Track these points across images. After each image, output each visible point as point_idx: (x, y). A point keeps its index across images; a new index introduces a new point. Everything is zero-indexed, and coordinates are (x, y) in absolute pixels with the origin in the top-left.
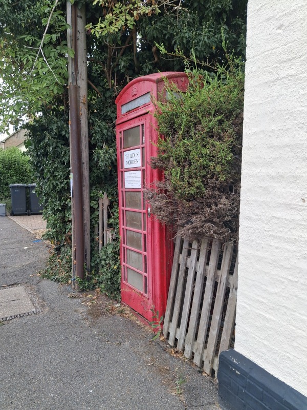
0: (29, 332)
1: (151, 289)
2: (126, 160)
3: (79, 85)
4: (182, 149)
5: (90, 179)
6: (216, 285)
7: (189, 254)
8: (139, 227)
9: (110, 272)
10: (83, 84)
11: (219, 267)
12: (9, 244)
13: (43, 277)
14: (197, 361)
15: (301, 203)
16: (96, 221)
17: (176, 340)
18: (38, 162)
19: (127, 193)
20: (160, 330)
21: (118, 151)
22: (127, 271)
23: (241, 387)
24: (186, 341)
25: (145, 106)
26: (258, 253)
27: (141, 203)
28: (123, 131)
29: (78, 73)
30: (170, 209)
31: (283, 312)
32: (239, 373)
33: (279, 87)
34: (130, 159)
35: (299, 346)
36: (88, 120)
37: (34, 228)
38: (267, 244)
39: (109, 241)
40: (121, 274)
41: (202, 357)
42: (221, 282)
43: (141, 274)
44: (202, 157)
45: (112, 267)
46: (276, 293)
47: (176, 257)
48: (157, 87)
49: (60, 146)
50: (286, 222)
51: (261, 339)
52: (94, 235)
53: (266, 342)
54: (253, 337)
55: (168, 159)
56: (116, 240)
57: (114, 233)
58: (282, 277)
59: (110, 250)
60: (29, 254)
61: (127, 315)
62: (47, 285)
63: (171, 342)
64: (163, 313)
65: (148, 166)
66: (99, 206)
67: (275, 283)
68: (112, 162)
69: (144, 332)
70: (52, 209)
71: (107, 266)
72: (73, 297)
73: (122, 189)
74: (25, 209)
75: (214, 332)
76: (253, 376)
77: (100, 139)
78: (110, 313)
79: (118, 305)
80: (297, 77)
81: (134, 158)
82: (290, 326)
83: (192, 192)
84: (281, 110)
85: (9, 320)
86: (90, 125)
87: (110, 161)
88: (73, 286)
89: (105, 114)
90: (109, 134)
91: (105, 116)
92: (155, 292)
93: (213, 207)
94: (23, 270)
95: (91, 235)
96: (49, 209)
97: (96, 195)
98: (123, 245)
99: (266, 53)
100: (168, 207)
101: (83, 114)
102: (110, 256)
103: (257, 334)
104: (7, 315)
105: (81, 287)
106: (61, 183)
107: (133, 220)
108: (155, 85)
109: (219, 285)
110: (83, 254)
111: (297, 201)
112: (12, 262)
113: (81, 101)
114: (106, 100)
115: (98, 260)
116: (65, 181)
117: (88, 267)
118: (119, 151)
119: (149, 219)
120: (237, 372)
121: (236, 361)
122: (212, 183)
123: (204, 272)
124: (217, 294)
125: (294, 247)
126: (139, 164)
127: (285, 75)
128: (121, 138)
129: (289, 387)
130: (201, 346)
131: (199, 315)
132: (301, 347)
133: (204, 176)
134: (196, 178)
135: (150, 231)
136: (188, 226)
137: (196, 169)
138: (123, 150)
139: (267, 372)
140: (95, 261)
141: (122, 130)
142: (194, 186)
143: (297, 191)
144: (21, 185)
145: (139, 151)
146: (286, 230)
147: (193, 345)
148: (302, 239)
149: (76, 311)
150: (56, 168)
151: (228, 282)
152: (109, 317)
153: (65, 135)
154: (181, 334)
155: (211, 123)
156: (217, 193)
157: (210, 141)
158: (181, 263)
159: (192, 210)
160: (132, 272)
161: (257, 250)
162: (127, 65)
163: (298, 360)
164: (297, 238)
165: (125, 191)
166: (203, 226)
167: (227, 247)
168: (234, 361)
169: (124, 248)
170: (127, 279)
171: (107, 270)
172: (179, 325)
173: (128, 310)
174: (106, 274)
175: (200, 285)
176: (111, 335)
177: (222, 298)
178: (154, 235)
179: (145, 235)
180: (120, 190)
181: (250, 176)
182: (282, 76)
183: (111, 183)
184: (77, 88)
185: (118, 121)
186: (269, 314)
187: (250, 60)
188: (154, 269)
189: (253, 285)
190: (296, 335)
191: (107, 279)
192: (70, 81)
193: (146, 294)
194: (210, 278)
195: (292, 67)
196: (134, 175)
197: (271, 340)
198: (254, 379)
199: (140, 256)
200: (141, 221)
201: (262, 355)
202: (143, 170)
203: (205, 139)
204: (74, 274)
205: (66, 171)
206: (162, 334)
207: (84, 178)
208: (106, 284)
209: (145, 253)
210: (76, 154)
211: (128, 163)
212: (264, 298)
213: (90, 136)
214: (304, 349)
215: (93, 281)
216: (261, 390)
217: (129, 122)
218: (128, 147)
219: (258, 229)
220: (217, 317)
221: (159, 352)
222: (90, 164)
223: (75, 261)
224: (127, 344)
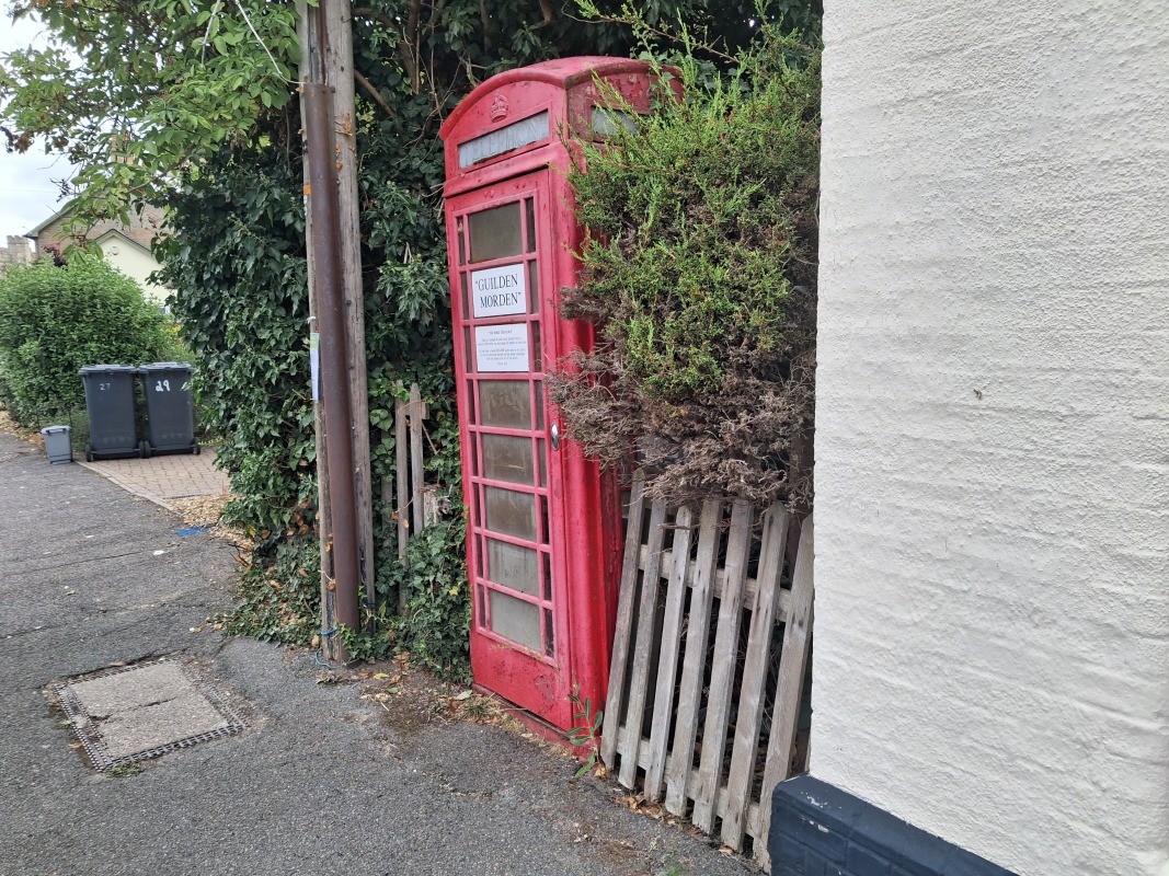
0: (224, 785)
1: (565, 642)
2: (477, 294)
3: (332, 84)
4: (653, 269)
5: (368, 347)
6: (745, 618)
7: (668, 543)
8: (525, 476)
9: (439, 607)
10: (342, 81)
11: (752, 572)
12: (103, 543)
13: (232, 632)
14: (702, 818)
15: (974, 401)
16: (386, 466)
17: (640, 773)
18: (204, 301)
19: (485, 387)
20: (595, 749)
21: (451, 269)
22: (490, 600)
23: (832, 865)
24: (668, 772)
25: (533, 147)
26: (867, 528)
27: (529, 412)
28: (468, 215)
29: (329, 50)
30: (624, 425)
31: (933, 667)
32: (826, 830)
33: (910, 120)
34: (491, 292)
35: (976, 745)
36: (360, 183)
37: (170, 494)
38: (888, 505)
39: (431, 519)
40: (472, 608)
41: (715, 807)
42: (758, 609)
43: (533, 605)
44: (712, 288)
45: (445, 591)
46: (916, 624)
47: (629, 553)
48: (568, 98)
49: (277, 255)
50: (936, 448)
51: (880, 739)
52: (382, 506)
53: (891, 747)
54: (858, 738)
55: (613, 292)
56: (452, 516)
57: (445, 498)
58: (931, 584)
59: (436, 545)
60: (173, 569)
61: (495, 719)
62: (249, 653)
63: (626, 779)
64: (600, 705)
65: (549, 310)
66: (394, 425)
67: (912, 600)
68: (438, 301)
69: (548, 758)
70: (251, 437)
71: (429, 590)
72: (331, 683)
73: (468, 375)
74: (131, 439)
75: (745, 741)
76: (862, 832)
77: (395, 235)
78: (446, 717)
79: (465, 695)
80: (956, 96)
81: (504, 291)
82: (950, 699)
83: (687, 380)
84: (917, 177)
85: (155, 757)
86: (364, 196)
87: (432, 296)
88: (327, 653)
89: (403, 166)
90: (423, 221)
91: (402, 171)
92: (575, 648)
93: (744, 416)
94: (165, 617)
95: (373, 507)
96: (240, 434)
97: (387, 392)
98: (476, 530)
99: (874, 34)
100: (616, 420)
101: (346, 166)
102: (439, 561)
103: (868, 730)
104: (146, 745)
105: (354, 654)
106: (279, 360)
107: (505, 459)
108: (561, 94)
109: (753, 616)
110: (356, 563)
111: (962, 396)
112: (124, 594)
113: (339, 129)
114: (405, 126)
115: (398, 576)
116: (293, 354)
117: (369, 595)
118: (455, 267)
119: (557, 454)
120: (820, 827)
121: (816, 801)
122: (739, 355)
123: (710, 585)
124: (750, 641)
125: (957, 508)
126: (521, 306)
127: (925, 92)
128: (461, 235)
129: (953, 847)
130: (713, 780)
131: (703, 702)
132: (981, 748)
133: (717, 339)
134: (697, 345)
135: (557, 485)
136: (677, 469)
137: (696, 320)
138: (468, 267)
139: (896, 818)
140: (387, 578)
141: (464, 211)
142: (694, 363)
143: (962, 373)
144: (115, 366)
145: (519, 271)
146: (938, 468)
147: (689, 779)
148: (977, 487)
149: (347, 719)
150: (263, 317)
151: (777, 609)
152: (445, 727)
153: (292, 225)
154: (655, 754)
155: (731, 203)
156: (753, 381)
157: (732, 249)
158: (646, 567)
159: (684, 425)
160: (506, 599)
161: (863, 520)
162: (468, 31)
163: (973, 780)
164: (965, 486)
165: (479, 381)
166: (716, 465)
167: (772, 518)
168: (813, 802)
169: (478, 536)
170: (490, 622)
171: (429, 600)
172: (646, 733)
173: (495, 707)
174: (428, 611)
175: (703, 621)
176: (461, 774)
177: (764, 650)
178: (569, 498)
179: (543, 499)
180: (462, 377)
181: (840, 338)
182: (917, 93)
183: (426, 358)
184: (327, 93)
185: (451, 188)
186: (900, 675)
187: (834, 47)
188: (572, 587)
189: (856, 608)
190: (967, 720)
191: (431, 625)
192: (305, 71)
193: (549, 658)
194: (730, 600)
195: (943, 72)
196: (504, 336)
197: (904, 739)
198: (867, 839)
199: (530, 555)
200: (530, 462)
201: (883, 778)
202: (535, 325)
203: (717, 243)
204: (329, 618)
205: (293, 326)
206: (599, 759)
207: (351, 346)
208: (429, 640)
209: (546, 548)
210: (327, 280)
211: (485, 302)
212: (884, 638)
213: (366, 227)
214: (988, 751)
215: (387, 636)
216: (886, 863)
217: (485, 191)
218: (484, 260)
219: (864, 469)
220: (752, 699)
221: (599, 807)
222: (365, 305)
223: (333, 581)
224: (508, 794)
